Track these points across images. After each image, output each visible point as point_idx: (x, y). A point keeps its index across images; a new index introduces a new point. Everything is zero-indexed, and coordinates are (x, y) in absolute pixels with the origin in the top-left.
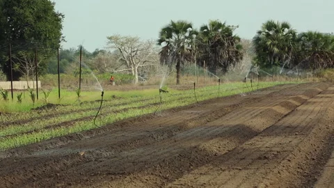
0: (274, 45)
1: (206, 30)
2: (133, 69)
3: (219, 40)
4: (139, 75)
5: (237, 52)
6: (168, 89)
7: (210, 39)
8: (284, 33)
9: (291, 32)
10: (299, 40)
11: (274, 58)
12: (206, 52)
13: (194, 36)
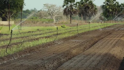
0: (110, 8)
1: (82, 2)
2: (53, 17)
3: (87, 6)
4: (56, 19)
5: (95, 11)
6: (65, 26)
7: (84, 5)
8: (114, 3)
9: (116, 3)
10: (120, 6)
11: (110, 13)
12: (82, 11)
13: (78, 4)
